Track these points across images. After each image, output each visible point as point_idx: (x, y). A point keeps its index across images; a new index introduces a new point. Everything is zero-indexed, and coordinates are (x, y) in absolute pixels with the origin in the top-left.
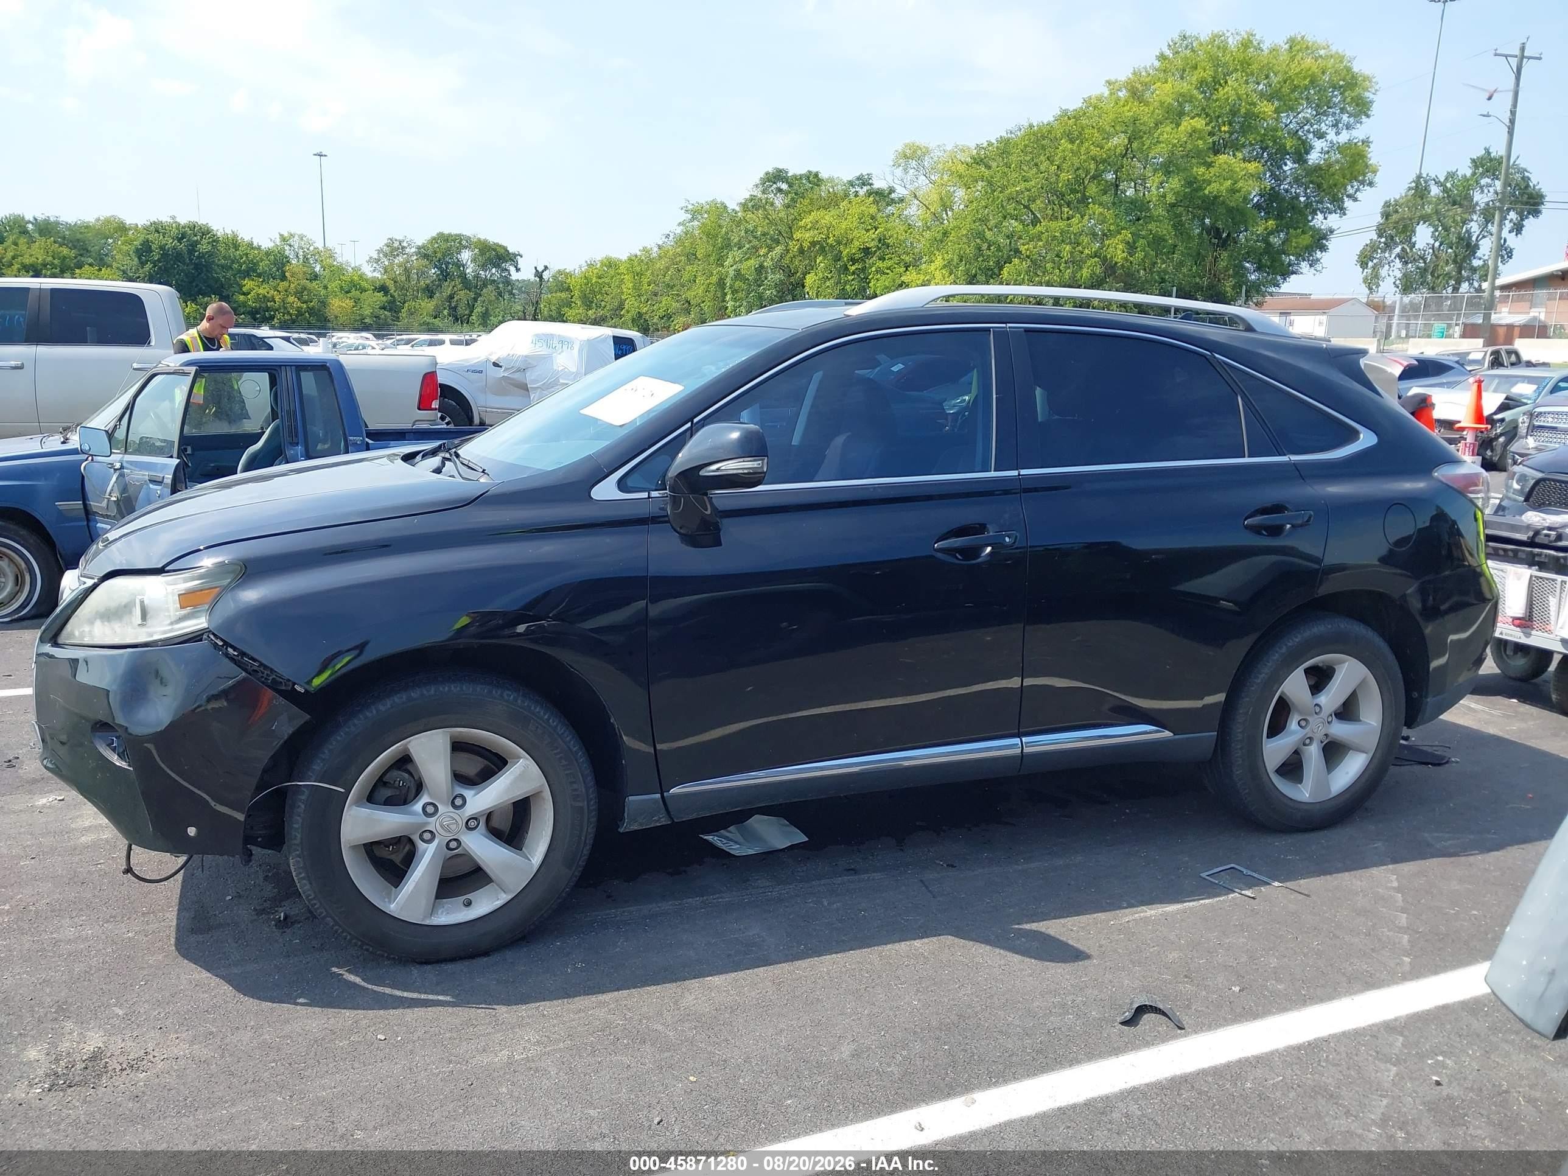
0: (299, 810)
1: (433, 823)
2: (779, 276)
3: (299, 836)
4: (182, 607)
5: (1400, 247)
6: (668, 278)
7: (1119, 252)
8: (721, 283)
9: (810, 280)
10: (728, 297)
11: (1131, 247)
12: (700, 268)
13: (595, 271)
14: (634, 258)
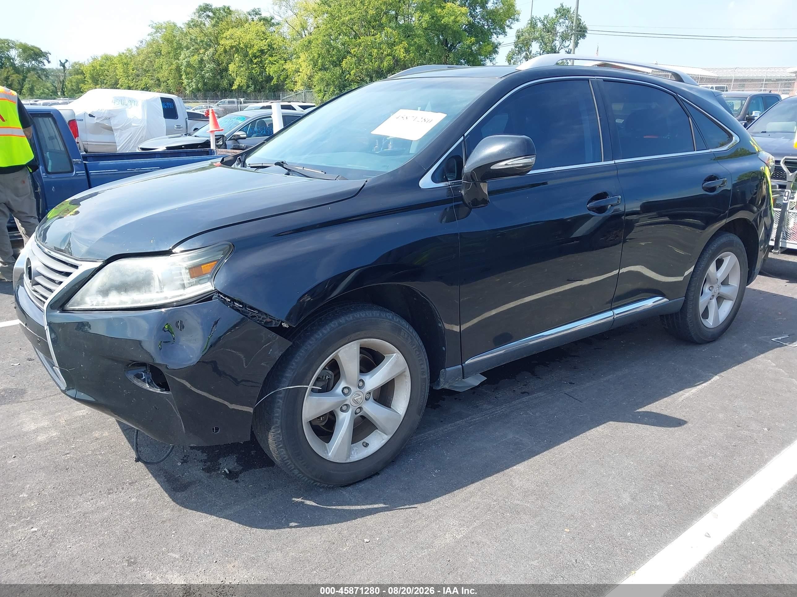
0: (279, 404)
1: (349, 400)
2: (212, 65)
3: (279, 421)
4: (192, 277)
5: (525, 53)
6: (144, 67)
7: (402, 53)
8: (178, 69)
9: (232, 67)
10: (184, 77)
11: (407, 51)
12: (165, 60)
13: (98, 63)
14: (122, 55)
